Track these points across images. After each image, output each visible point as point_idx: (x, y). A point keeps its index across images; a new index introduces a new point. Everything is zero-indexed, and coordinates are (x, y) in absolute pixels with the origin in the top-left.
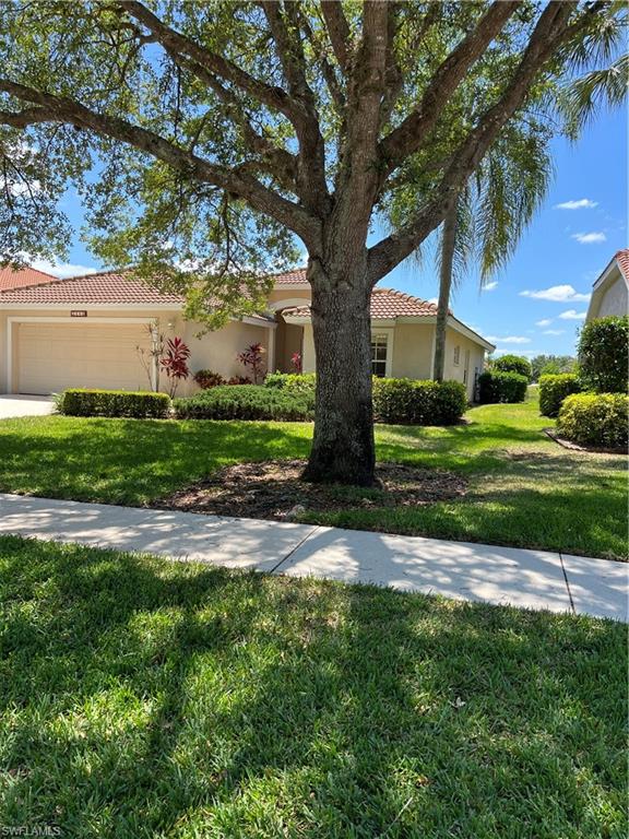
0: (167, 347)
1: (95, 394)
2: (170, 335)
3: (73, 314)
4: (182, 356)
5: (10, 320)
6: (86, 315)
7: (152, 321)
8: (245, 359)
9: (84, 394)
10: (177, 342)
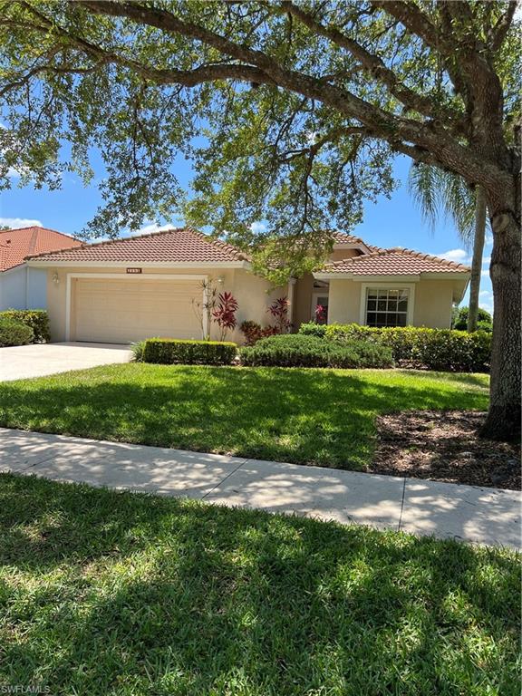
0: (218, 301)
1: (173, 344)
2: (221, 291)
3: (129, 271)
4: (231, 309)
5: (69, 276)
6: (141, 272)
7: (205, 278)
8: (274, 311)
9: (164, 343)
10: (227, 297)
